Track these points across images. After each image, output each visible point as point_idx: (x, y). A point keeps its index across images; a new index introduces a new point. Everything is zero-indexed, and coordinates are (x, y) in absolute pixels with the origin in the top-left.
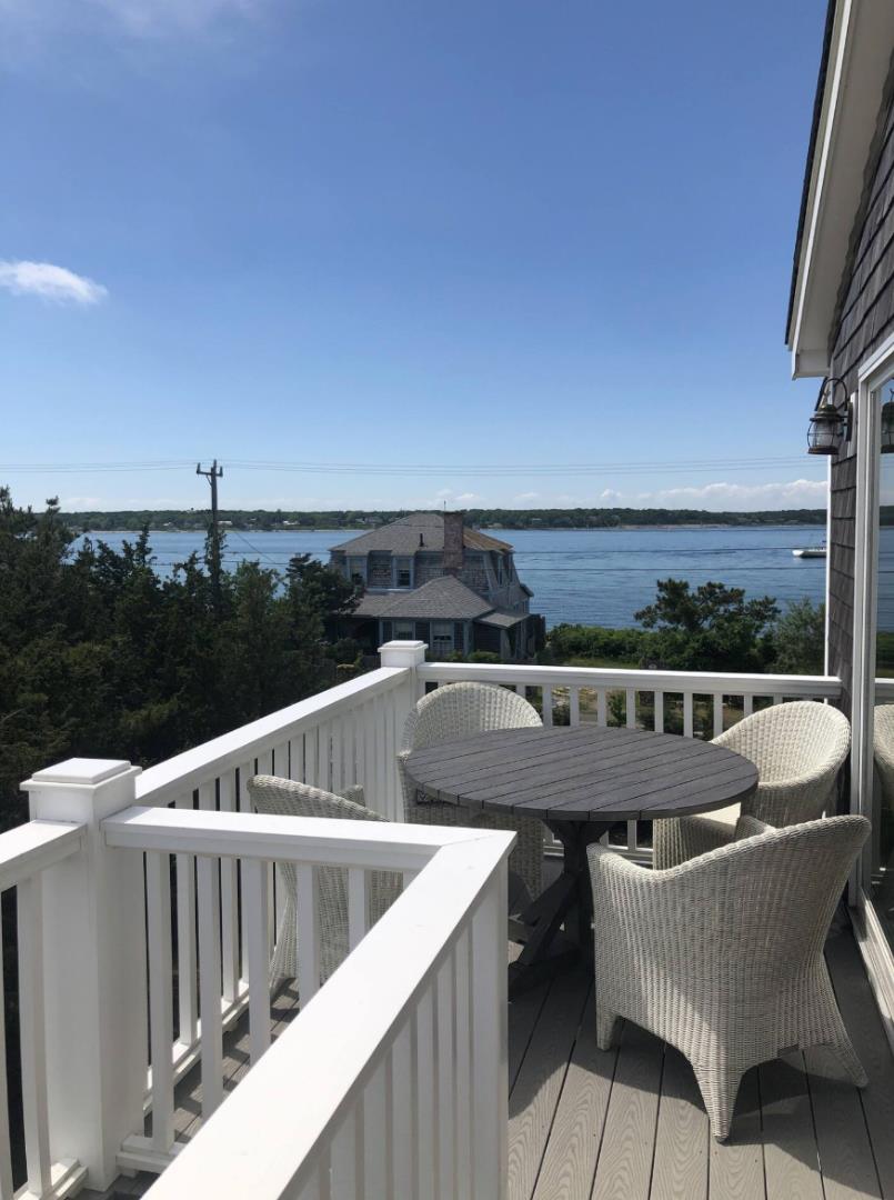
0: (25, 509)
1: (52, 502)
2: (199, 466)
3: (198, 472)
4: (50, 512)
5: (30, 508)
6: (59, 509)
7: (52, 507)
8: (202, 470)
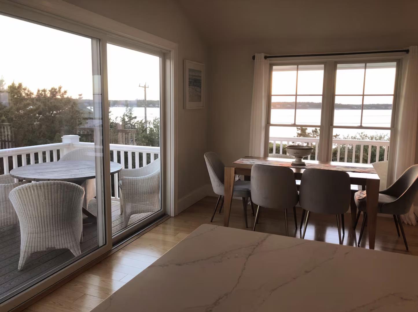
0: (70, 97)
1: (80, 95)
2: (140, 84)
3: (139, 86)
4: (80, 98)
5: (71, 97)
6: (82, 97)
7: (81, 97)
8: (141, 86)
